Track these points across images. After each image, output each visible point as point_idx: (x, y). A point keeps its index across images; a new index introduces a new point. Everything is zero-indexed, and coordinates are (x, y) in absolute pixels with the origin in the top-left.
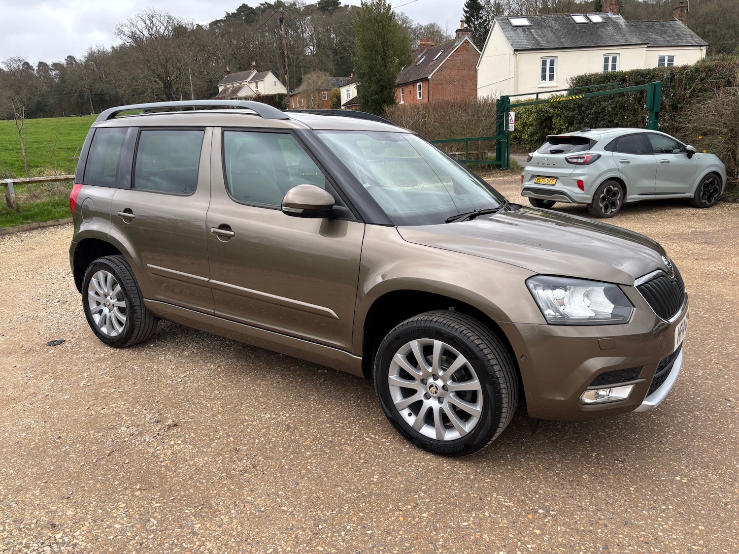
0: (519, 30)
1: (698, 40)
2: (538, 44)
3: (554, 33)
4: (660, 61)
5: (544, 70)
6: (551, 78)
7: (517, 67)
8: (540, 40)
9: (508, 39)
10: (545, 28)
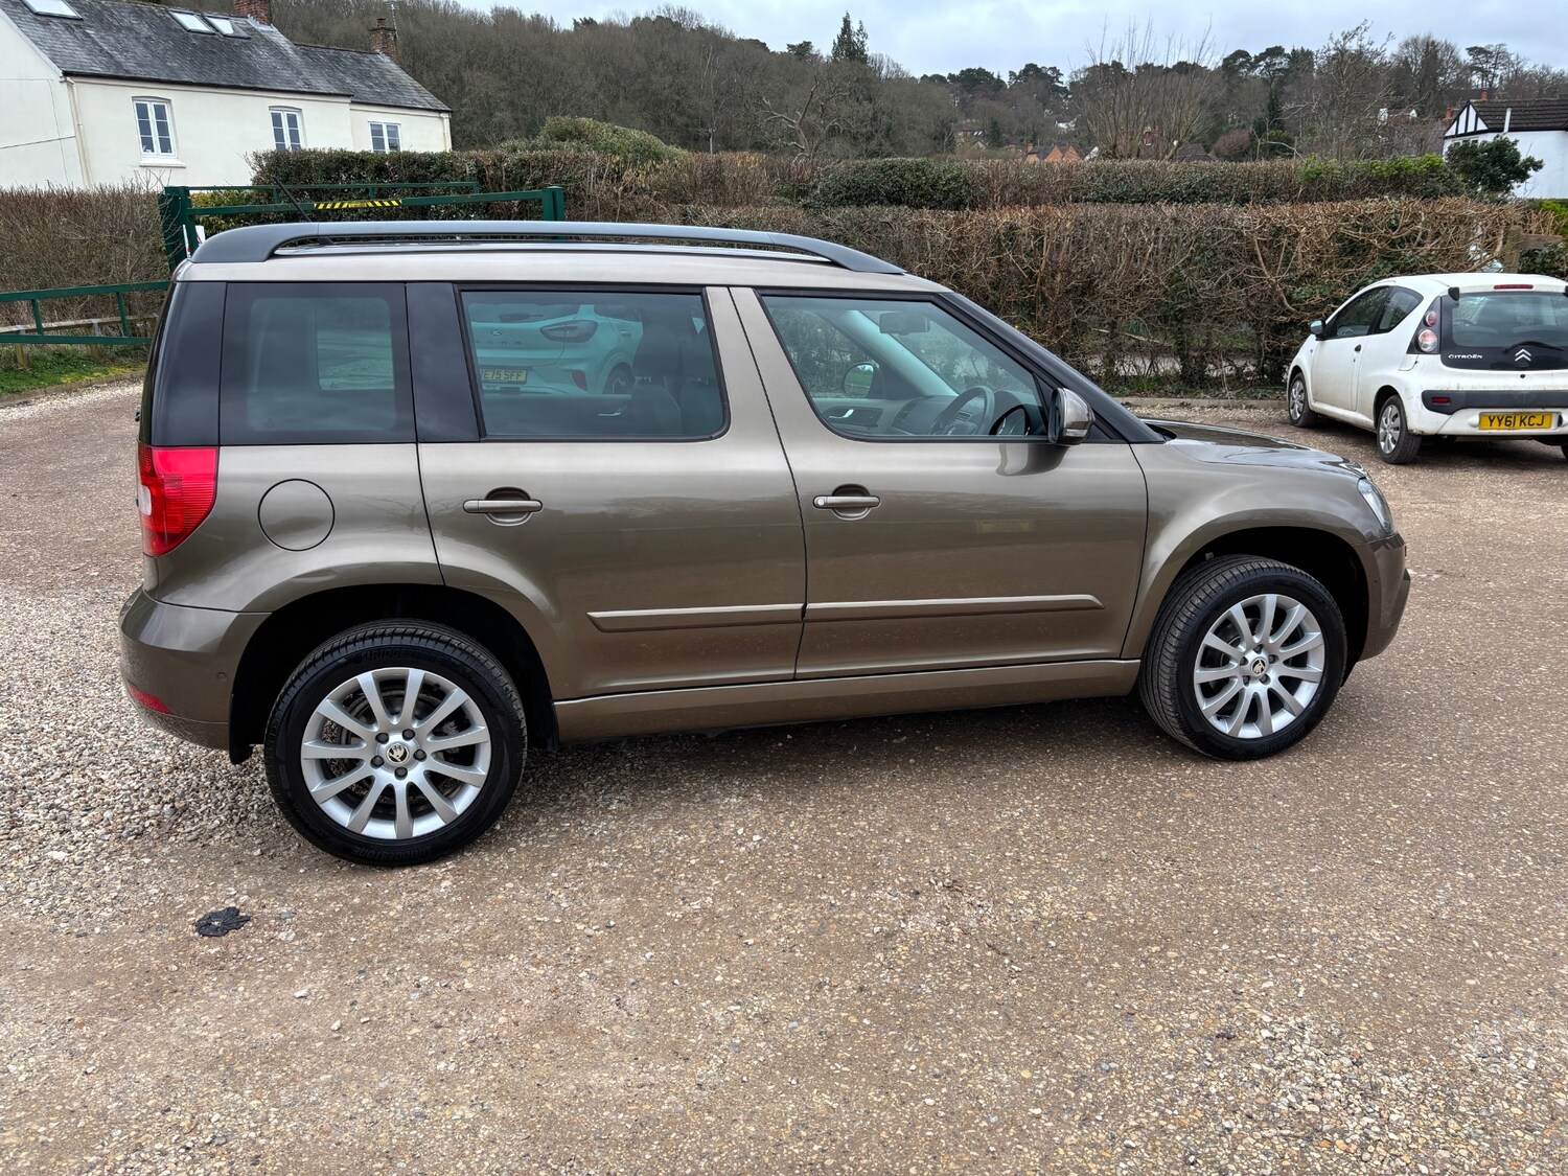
0: (55, 24)
1: (429, 99)
2: (119, 65)
3: (145, 45)
4: (374, 133)
5: (144, 127)
6: (166, 147)
7: (76, 114)
8: (119, 58)
9: (36, 43)
10: (119, 30)
